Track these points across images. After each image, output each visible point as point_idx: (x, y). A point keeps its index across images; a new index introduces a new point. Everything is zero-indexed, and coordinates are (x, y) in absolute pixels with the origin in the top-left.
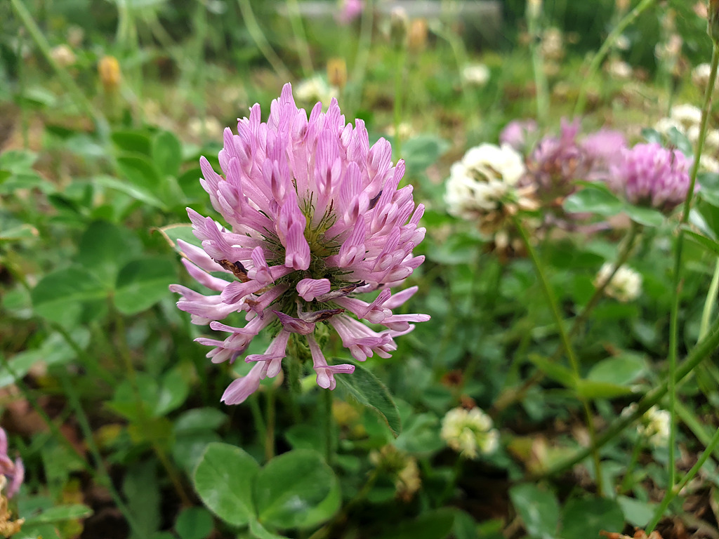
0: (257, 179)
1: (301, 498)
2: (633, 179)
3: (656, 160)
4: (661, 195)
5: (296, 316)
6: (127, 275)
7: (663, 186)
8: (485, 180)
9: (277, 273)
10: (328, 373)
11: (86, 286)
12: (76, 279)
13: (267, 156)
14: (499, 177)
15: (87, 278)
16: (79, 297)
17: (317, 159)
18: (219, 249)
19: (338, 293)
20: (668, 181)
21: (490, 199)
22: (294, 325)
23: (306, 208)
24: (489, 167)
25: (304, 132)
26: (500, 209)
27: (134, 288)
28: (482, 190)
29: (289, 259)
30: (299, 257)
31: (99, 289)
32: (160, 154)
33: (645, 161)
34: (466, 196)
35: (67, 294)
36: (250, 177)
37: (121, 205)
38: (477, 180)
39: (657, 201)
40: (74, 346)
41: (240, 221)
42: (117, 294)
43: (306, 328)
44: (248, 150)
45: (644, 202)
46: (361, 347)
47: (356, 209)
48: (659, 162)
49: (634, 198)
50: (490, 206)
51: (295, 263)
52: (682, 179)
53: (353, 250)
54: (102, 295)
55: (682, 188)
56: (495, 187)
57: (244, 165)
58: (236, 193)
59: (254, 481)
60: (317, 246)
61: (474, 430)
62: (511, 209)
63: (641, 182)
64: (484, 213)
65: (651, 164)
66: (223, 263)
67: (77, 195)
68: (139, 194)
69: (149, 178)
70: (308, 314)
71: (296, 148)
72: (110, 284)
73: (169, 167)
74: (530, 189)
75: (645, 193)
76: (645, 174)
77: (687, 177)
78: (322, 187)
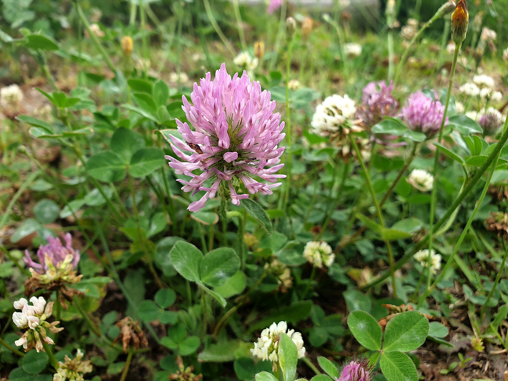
0: (208, 107)
1: (223, 271)
2: (412, 116)
3: (424, 106)
4: (427, 125)
5: (223, 171)
6: (137, 157)
7: (428, 121)
8: (334, 115)
9: (215, 150)
10: (237, 198)
11: (115, 162)
12: (110, 158)
13: (213, 96)
14: (340, 113)
15: (116, 157)
16: (111, 167)
17: (234, 98)
18: (189, 138)
19: (243, 162)
20: (431, 118)
21: (336, 125)
22: (222, 175)
23: (230, 121)
24: (336, 108)
25: (230, 86)
26: (341, 130)
27: (141, 164)
28: (331, 120)
29: (220, 143)
30: (225, 142)
31: (121, 164)
32: (157, 93)
33: (419, 107)
34: (322, 122)
35: (105, 165)
36: (205, 105)
37: (134, 120)
38: (329, 114)
39: (425, 128)
40: (104, 196)
41: (199, 126)
42: (131, 167)
43: (228, 177)
44: (204, 93)
45: (418, 129)
46: (253, 187)
47: (251, 121)
48: (426, 108)
49: (413, 127)
50: (335, 129)
51: (223, 144)
52: (438, 117)
53: (249, 140)
54: (124, 167)
55: (438, 121)
56: (337, 119)
57: (202, 100)
58: (198, 112)
59: (200, 261)
60: (234, 140)
61: (321, 252)
62: (347, 131)
63: (416, 118)
64: (333, 132)
65: (422, 109)
66: (190, 145)
67: (109, 113)
68: (146, 114)
69: (150, 105)
70: (229, 171)
71: (226, 93)
72: (128, 162)
73: (162, 100)
74: (360, 121)
75: (419, 124)
76: (418, 113)
77: (441, 116)
78: (236, 111)
